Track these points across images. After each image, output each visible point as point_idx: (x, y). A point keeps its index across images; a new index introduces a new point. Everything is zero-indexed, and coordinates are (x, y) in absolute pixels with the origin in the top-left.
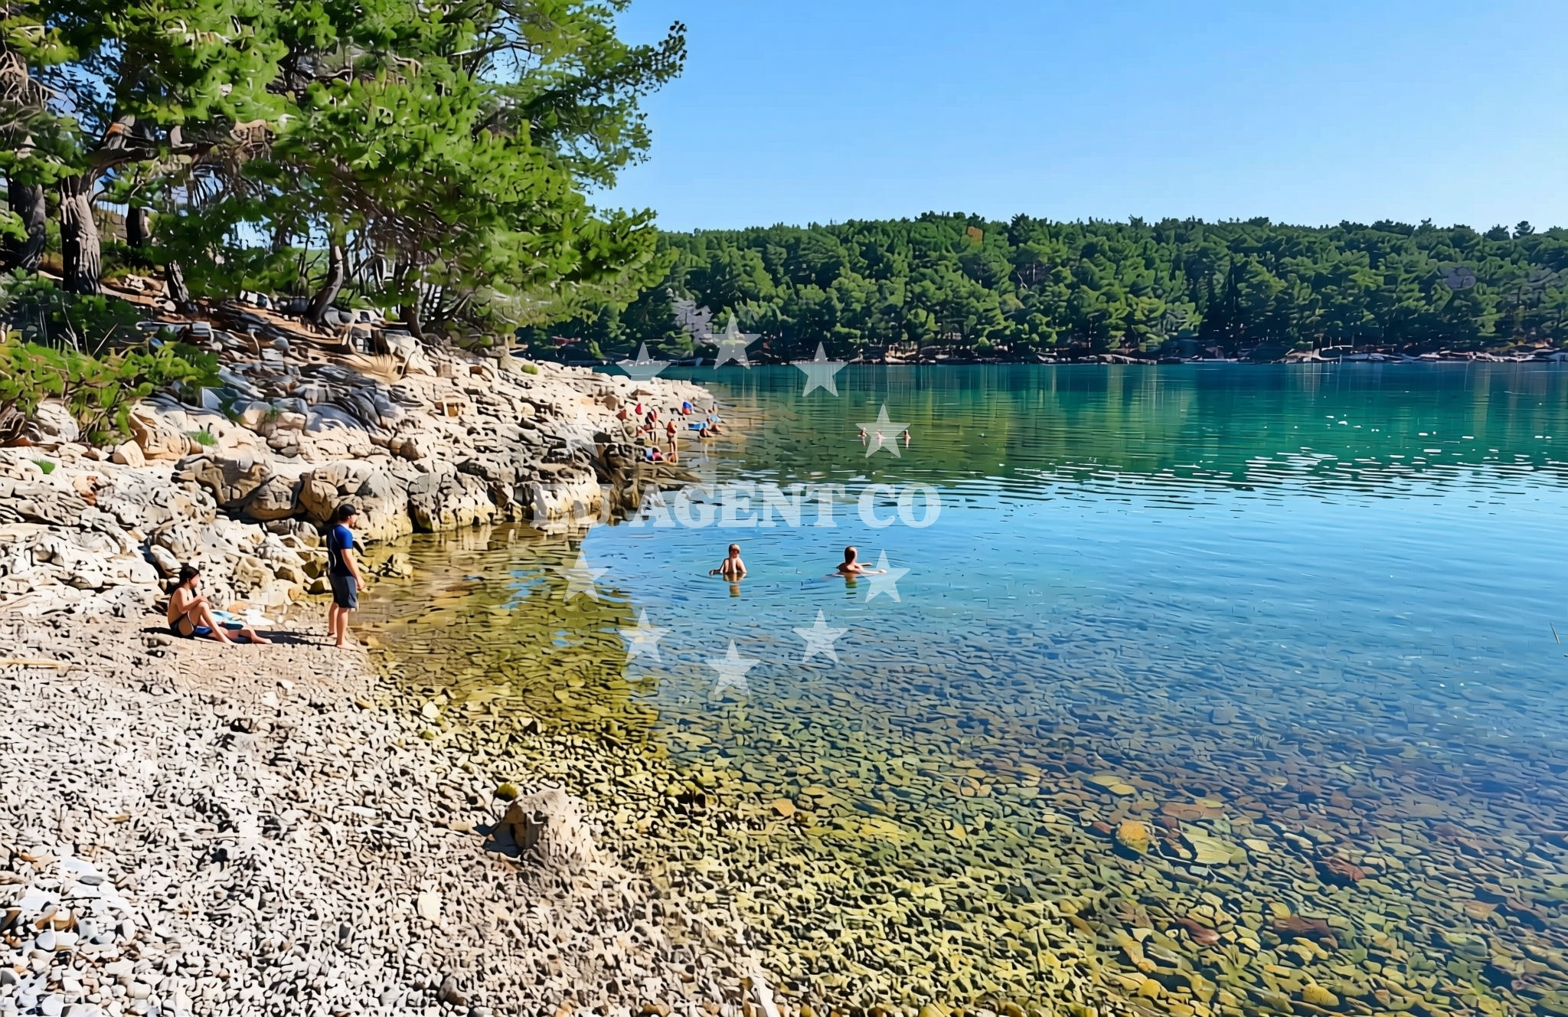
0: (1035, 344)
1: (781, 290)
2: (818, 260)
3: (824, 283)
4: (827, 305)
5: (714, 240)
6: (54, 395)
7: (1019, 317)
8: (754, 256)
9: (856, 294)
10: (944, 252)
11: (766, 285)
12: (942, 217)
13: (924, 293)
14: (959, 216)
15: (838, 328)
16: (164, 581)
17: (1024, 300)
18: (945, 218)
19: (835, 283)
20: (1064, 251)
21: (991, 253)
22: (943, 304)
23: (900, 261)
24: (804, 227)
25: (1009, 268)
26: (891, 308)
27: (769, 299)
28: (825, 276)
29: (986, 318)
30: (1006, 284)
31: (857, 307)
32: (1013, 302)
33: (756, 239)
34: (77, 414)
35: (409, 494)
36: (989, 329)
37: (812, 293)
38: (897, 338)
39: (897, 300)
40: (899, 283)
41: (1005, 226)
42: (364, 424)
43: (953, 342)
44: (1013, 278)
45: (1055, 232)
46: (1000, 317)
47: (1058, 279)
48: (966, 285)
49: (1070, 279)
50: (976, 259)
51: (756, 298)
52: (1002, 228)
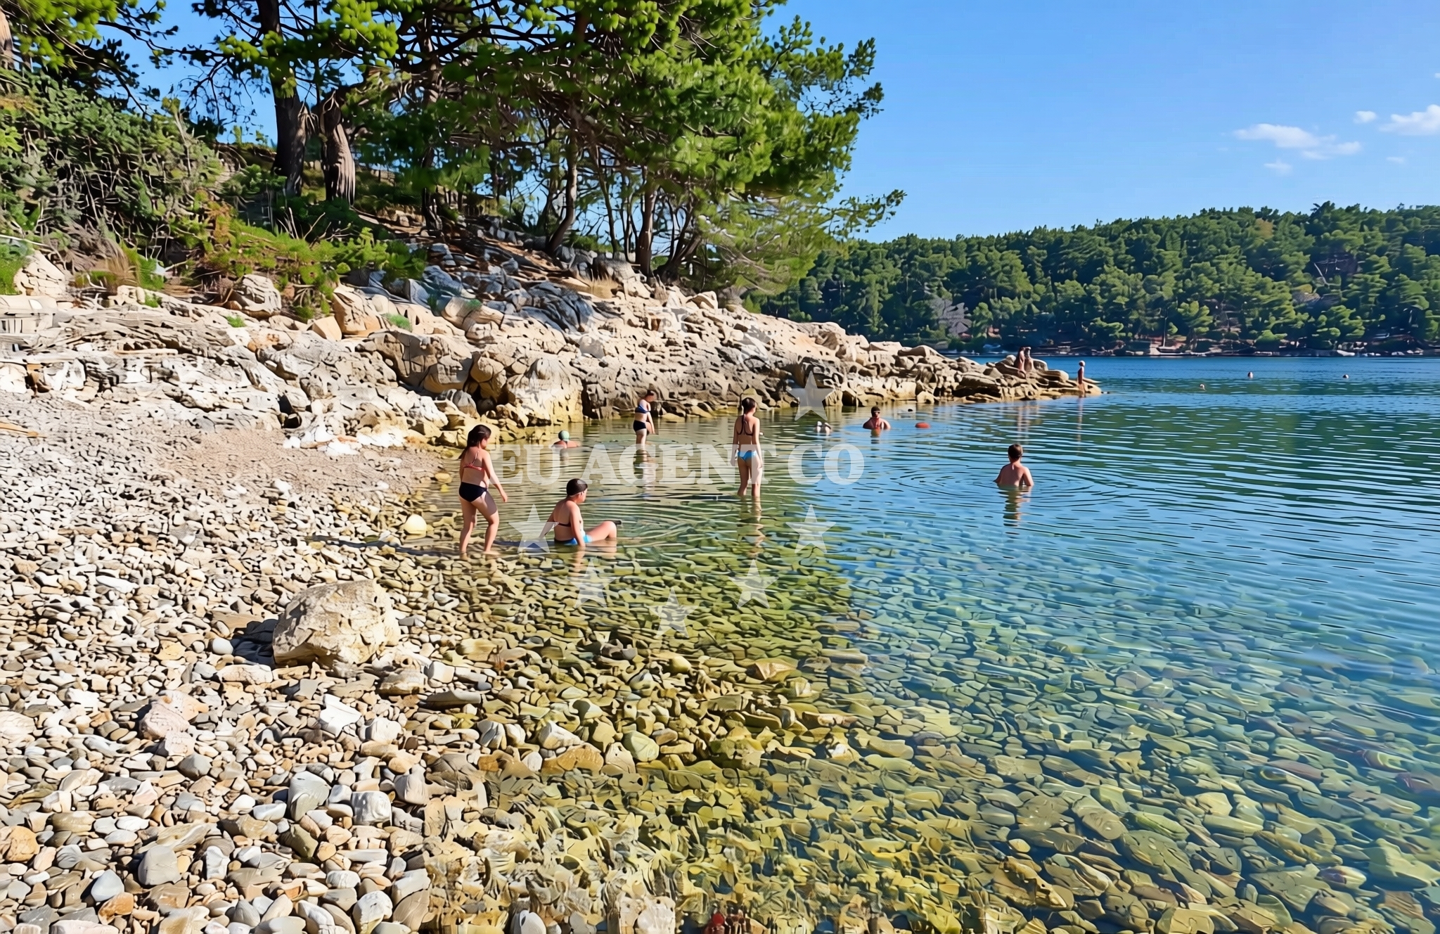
0: (1333, 338)
1: (1041, 288)
2: (1081, 258)
3: (1085, 278)
4: (1088, 300)
5: (972, 245)
6: (264, 270)
7: (1314, 309)
8: (1013, 258)
9: (1120, 287)
10: (1226, 247)
11: (1023, 284)
12: (1224, 213)
13: (1198, 288)
14: (1245, 211)
15: (1099, 321)
16: (284, 415)
17: (1320, 292)
18: (1229, 214)
19: (1098, 279)
20: (1380, 239)
21: (1284, 244)
22: (1219, 297)
23: (1171, 255)
24: (1068, 229)
25: (1305, 259)
26: (1159, 302)
27: (1028, 295)
28: (1088, 272)
29: (1273, 308)
30: (1299, 275)
31: (1122, 300)
32: (1309, 294)
33: (1018, 243)
34: (282, 288)
35: (584, 383)
36: (1273, 321)
37: (1072, 288)
38: (1161, 331)
39: (1166, 293)
40: (1170, 277)
41: (1305, 218)
42: (563, 327)
43: (1229, 336)
44: (1310, 270)
45: (1369, 220)
46: (1291, 308)
47: (1369, 267)
48: (1251, 277)
49: (1387, 268)
50: (1263, 251)
51: (1012, 296)
52: (1299, 220)
